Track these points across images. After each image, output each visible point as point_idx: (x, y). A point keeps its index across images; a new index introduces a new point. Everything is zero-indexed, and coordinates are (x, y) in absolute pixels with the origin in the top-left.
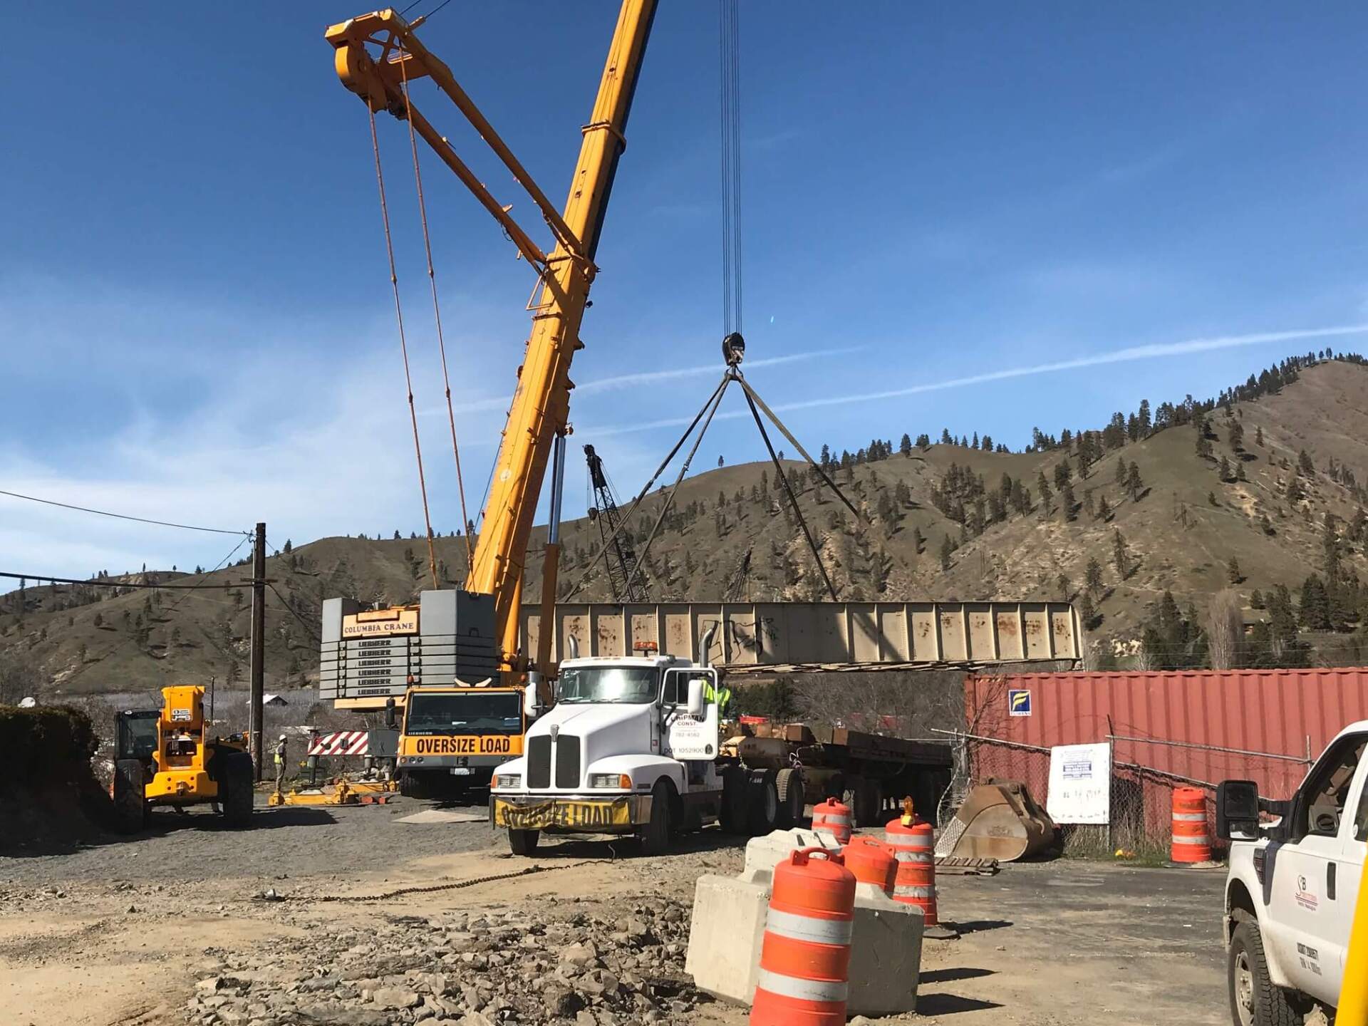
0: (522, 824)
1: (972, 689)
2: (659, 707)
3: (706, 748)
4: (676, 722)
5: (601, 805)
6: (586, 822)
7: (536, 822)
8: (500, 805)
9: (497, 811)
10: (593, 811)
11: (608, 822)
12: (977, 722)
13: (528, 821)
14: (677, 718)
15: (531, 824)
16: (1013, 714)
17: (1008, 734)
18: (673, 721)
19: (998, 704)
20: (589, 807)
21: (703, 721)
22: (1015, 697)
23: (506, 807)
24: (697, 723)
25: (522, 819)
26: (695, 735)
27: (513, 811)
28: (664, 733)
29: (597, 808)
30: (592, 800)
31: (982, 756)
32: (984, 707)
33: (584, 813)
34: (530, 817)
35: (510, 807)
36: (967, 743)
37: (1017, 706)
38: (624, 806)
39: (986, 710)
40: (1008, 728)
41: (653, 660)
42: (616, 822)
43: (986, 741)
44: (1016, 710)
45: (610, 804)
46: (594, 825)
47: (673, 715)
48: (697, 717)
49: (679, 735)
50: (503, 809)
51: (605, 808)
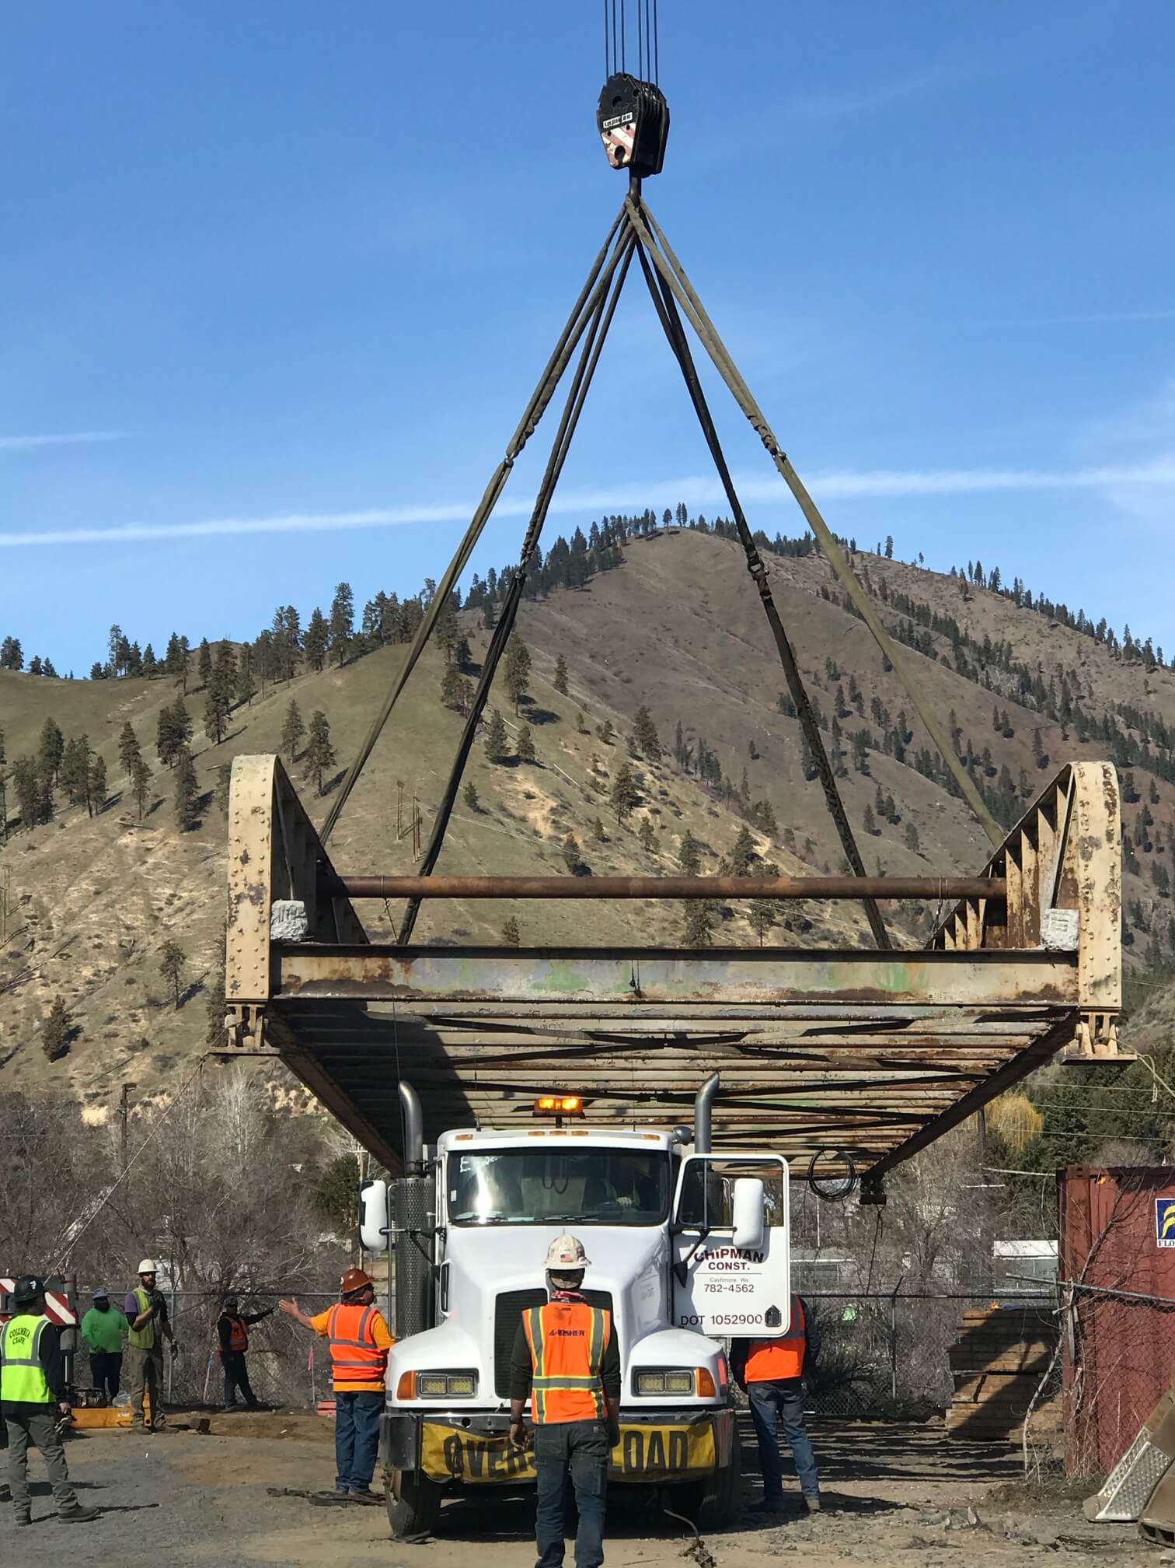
0: (493, 1472)
1: (1084, 1196)
2: (673, 1233)
3: (768, 1313)
4: (706, 1263)
5: (665, 1429)
6: (634, 1463)
7: (523, 1467)
8: (436, 1436)
9: (427, 1446)
10: (646, 1443)
11: (678, 1464)
12: (1092, 1259)
13: (505, 1466)
14: (706, 1254)
15: (513, 1470)
16: (1162, 1243)
17: (1154, 1284)
18: (699, 1261)
19: (1134, 1227)
20: (639, 1435)
21: (760, 1261)
22: (1166, 1214)
23: (457, 1438)
24: (749, 1264)
25: (491, 1463)
26: (743, 1288)
27: (471, 1446)
28: (684, 1284)
29: (656, 1437)
30: (644, 1421)
31: (1103, 1323)
32: (1107, 1231)
33: (627, 1448)
34: (510, 1458)
35: (465, 1437)
36: (1076, 1300)
37: (1170, 1228)
38: (708, 1430)
39: (1112, 1238)
40: (1153, 1269)
41: (658, 1138)
42: (693, 1463)
43: (1113, 1297)
44: (1167, 1237)
45: (684, 1428)
46: (649, 1471)
47: (701, 1248)
48: (748, 1252)
49: (711, 1288)
50: (448, 1441)
51: (672, 1433)
